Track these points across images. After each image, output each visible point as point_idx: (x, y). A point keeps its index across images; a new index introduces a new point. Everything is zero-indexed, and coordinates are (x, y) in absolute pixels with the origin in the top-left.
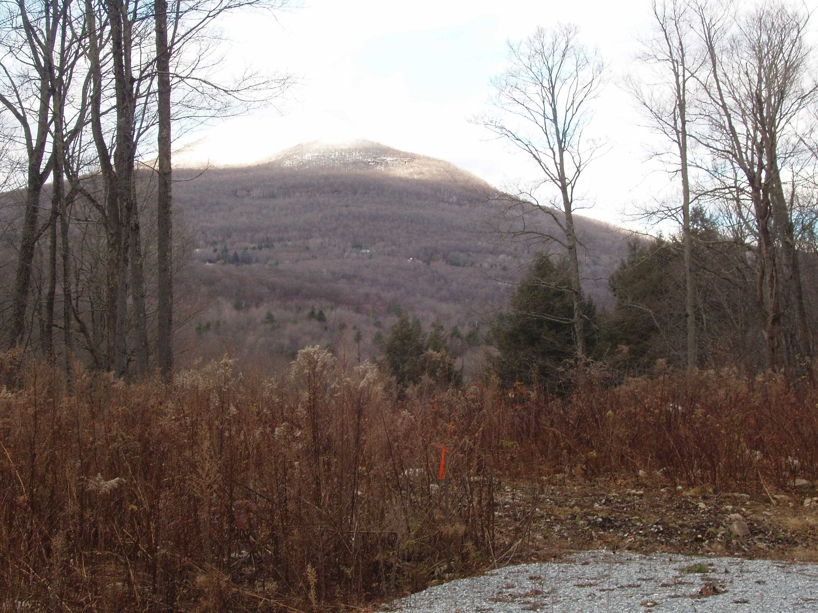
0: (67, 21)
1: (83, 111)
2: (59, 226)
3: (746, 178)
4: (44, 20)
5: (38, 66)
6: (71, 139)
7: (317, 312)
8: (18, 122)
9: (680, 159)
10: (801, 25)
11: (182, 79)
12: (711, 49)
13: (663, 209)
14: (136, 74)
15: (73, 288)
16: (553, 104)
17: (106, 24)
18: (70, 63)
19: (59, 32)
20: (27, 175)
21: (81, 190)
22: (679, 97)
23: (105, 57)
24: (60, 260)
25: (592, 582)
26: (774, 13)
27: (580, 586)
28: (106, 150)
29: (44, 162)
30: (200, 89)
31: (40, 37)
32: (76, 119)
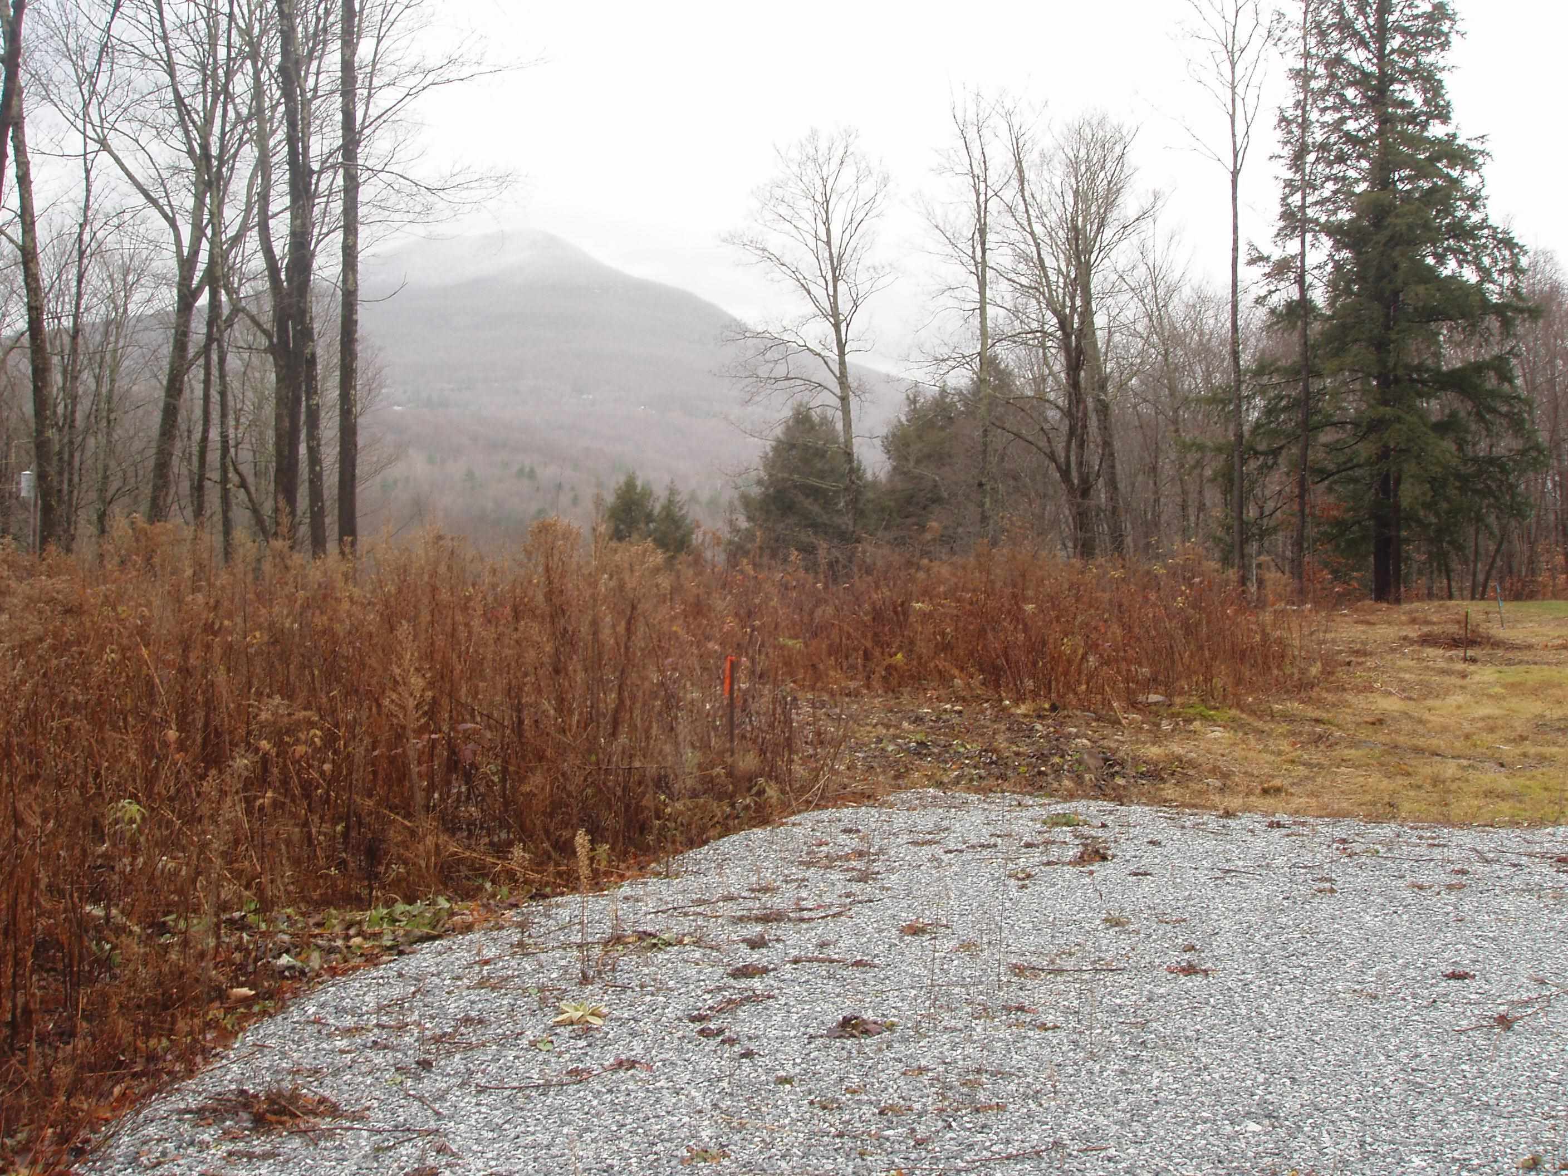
0: (229, 97)
1: (248, 210)
2: (215, 357)
3: (1055, 320)
4: (200, 98)
5: (191, 152)
6: (231, 247)
7: (527, 469)
8: (165, 224)
9: (978, 296)
10: (1128, 139)
11: (375, 173)
12: (1019, 162)
13: (955, 355)
14: (315, 166)
15: (231, 432)
16: (827, 222)
17: (278, 103)
18: (232, 151)
19: (219, 111)
20: (175, 291)
21: (243, 310)
22: (979, 220)
23: (275, 147)
24: (215, 397)
25: (929, 837)
26: (1094, 122)
27: (915, 843)
28: (276, 262)
29: (198, 275)
30: (396, 187)
31: (195, 117)
32: (240, 219)
